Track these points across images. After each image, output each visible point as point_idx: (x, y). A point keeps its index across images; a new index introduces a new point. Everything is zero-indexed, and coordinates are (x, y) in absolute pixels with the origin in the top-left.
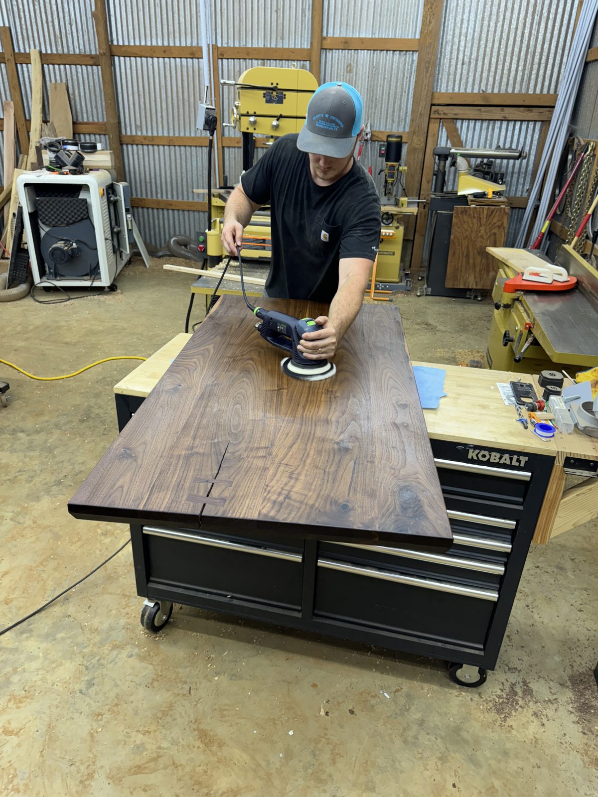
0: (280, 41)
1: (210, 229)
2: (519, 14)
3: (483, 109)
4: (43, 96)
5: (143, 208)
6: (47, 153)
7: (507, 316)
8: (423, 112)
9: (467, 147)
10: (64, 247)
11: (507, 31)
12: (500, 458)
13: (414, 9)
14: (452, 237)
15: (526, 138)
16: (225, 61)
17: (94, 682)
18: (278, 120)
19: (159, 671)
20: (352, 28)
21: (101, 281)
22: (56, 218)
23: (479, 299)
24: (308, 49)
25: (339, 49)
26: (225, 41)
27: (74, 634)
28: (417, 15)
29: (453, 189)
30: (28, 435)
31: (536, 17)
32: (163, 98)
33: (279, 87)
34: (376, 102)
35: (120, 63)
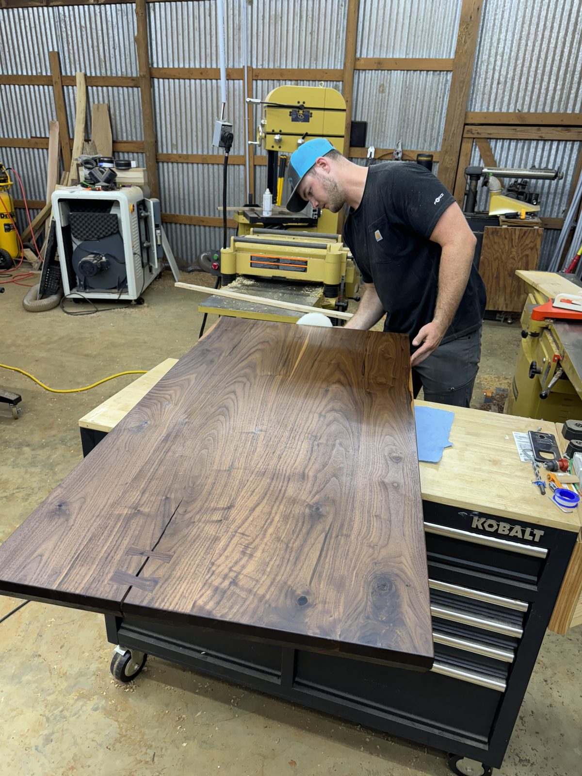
0: (313, 62)
1: (225, 248)
2: (559, 32)
3: (519, 128)
4: (86, 117)
5: (176, 224)
6: (82, 170)
7: (535, 345)
8: (455, 132)
9: (501, 167)
10: (93, 260)
11: (545, 50)
12: (511, 530)
13: (450, 30)
14: (481, 257)
15: (563, 158)
16: (259, 82)
17: (52, 737)
18: (303, 138)
19: (123, 730)
20: (385, 49)
21: (128, 294)
22: (87, 232)
23: (509, 322)
24: (341, 70)
25: (372, 70)
26: (260, 63)
27: (40, 678)
28: (452, 36)
29: (485, 209)
30: (33, 450)
31: (576, 36)
32: (198, 119)
33: (305, 105)
34: (408, 122)
35: (160, 84)
